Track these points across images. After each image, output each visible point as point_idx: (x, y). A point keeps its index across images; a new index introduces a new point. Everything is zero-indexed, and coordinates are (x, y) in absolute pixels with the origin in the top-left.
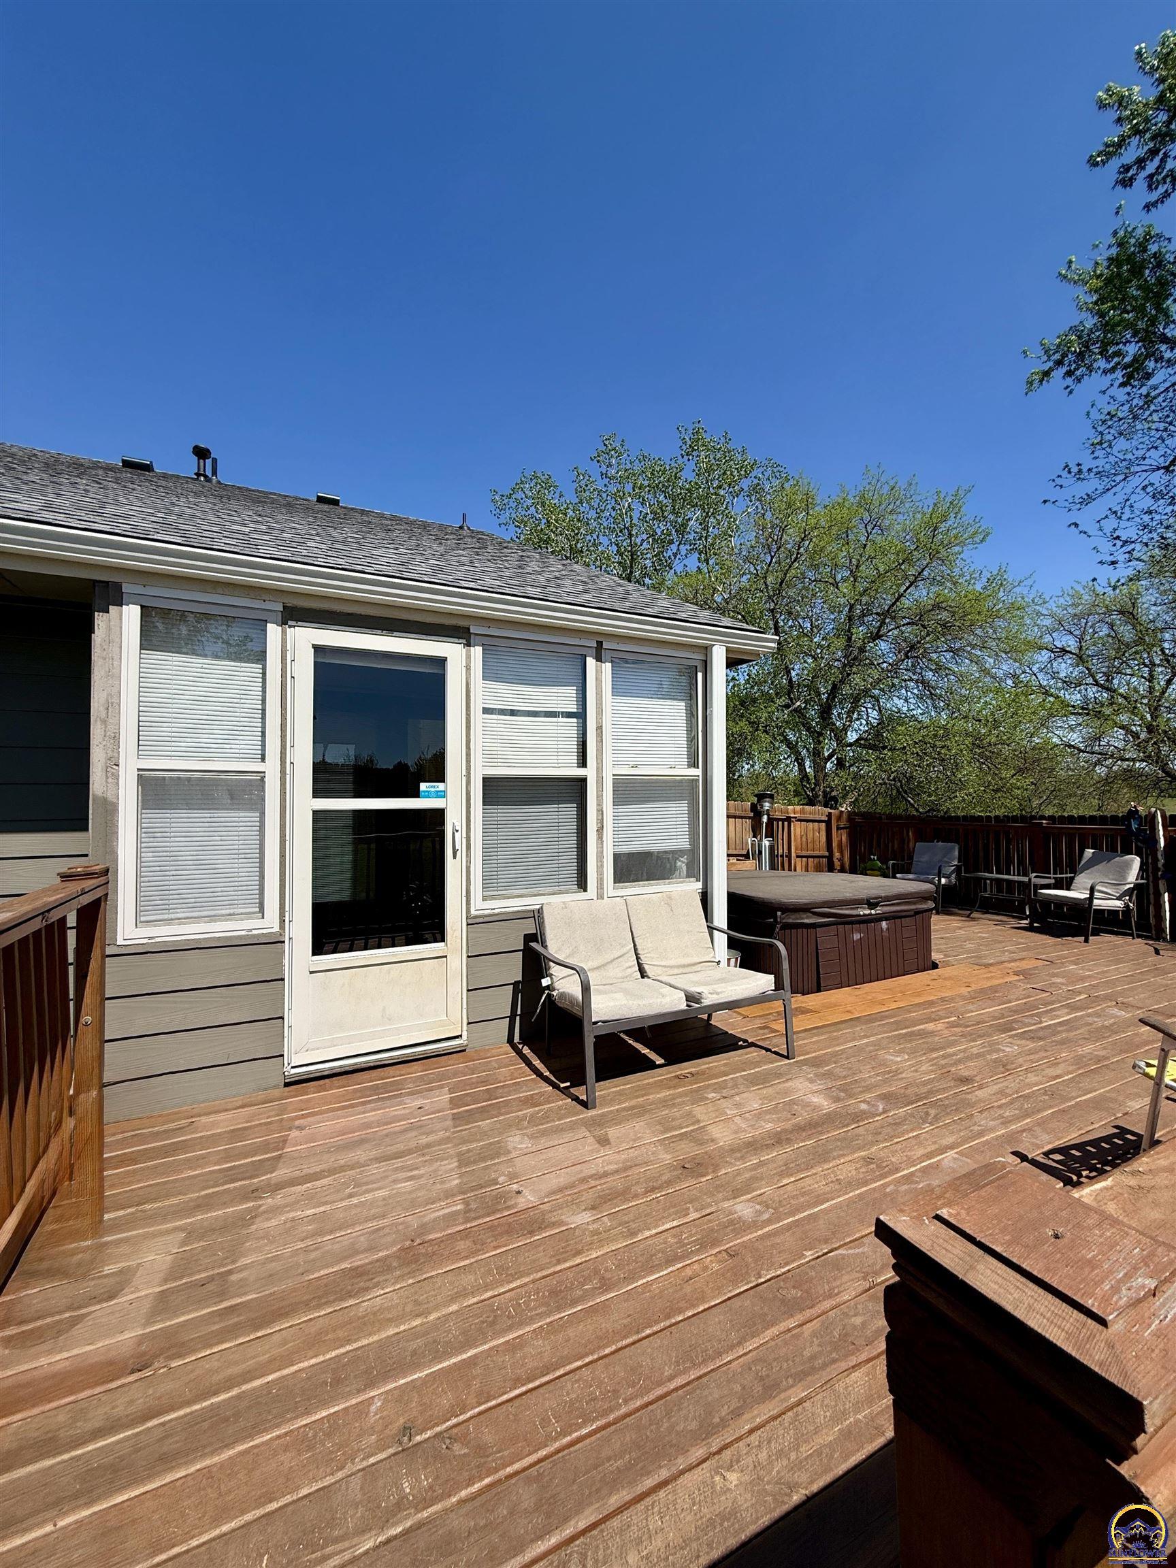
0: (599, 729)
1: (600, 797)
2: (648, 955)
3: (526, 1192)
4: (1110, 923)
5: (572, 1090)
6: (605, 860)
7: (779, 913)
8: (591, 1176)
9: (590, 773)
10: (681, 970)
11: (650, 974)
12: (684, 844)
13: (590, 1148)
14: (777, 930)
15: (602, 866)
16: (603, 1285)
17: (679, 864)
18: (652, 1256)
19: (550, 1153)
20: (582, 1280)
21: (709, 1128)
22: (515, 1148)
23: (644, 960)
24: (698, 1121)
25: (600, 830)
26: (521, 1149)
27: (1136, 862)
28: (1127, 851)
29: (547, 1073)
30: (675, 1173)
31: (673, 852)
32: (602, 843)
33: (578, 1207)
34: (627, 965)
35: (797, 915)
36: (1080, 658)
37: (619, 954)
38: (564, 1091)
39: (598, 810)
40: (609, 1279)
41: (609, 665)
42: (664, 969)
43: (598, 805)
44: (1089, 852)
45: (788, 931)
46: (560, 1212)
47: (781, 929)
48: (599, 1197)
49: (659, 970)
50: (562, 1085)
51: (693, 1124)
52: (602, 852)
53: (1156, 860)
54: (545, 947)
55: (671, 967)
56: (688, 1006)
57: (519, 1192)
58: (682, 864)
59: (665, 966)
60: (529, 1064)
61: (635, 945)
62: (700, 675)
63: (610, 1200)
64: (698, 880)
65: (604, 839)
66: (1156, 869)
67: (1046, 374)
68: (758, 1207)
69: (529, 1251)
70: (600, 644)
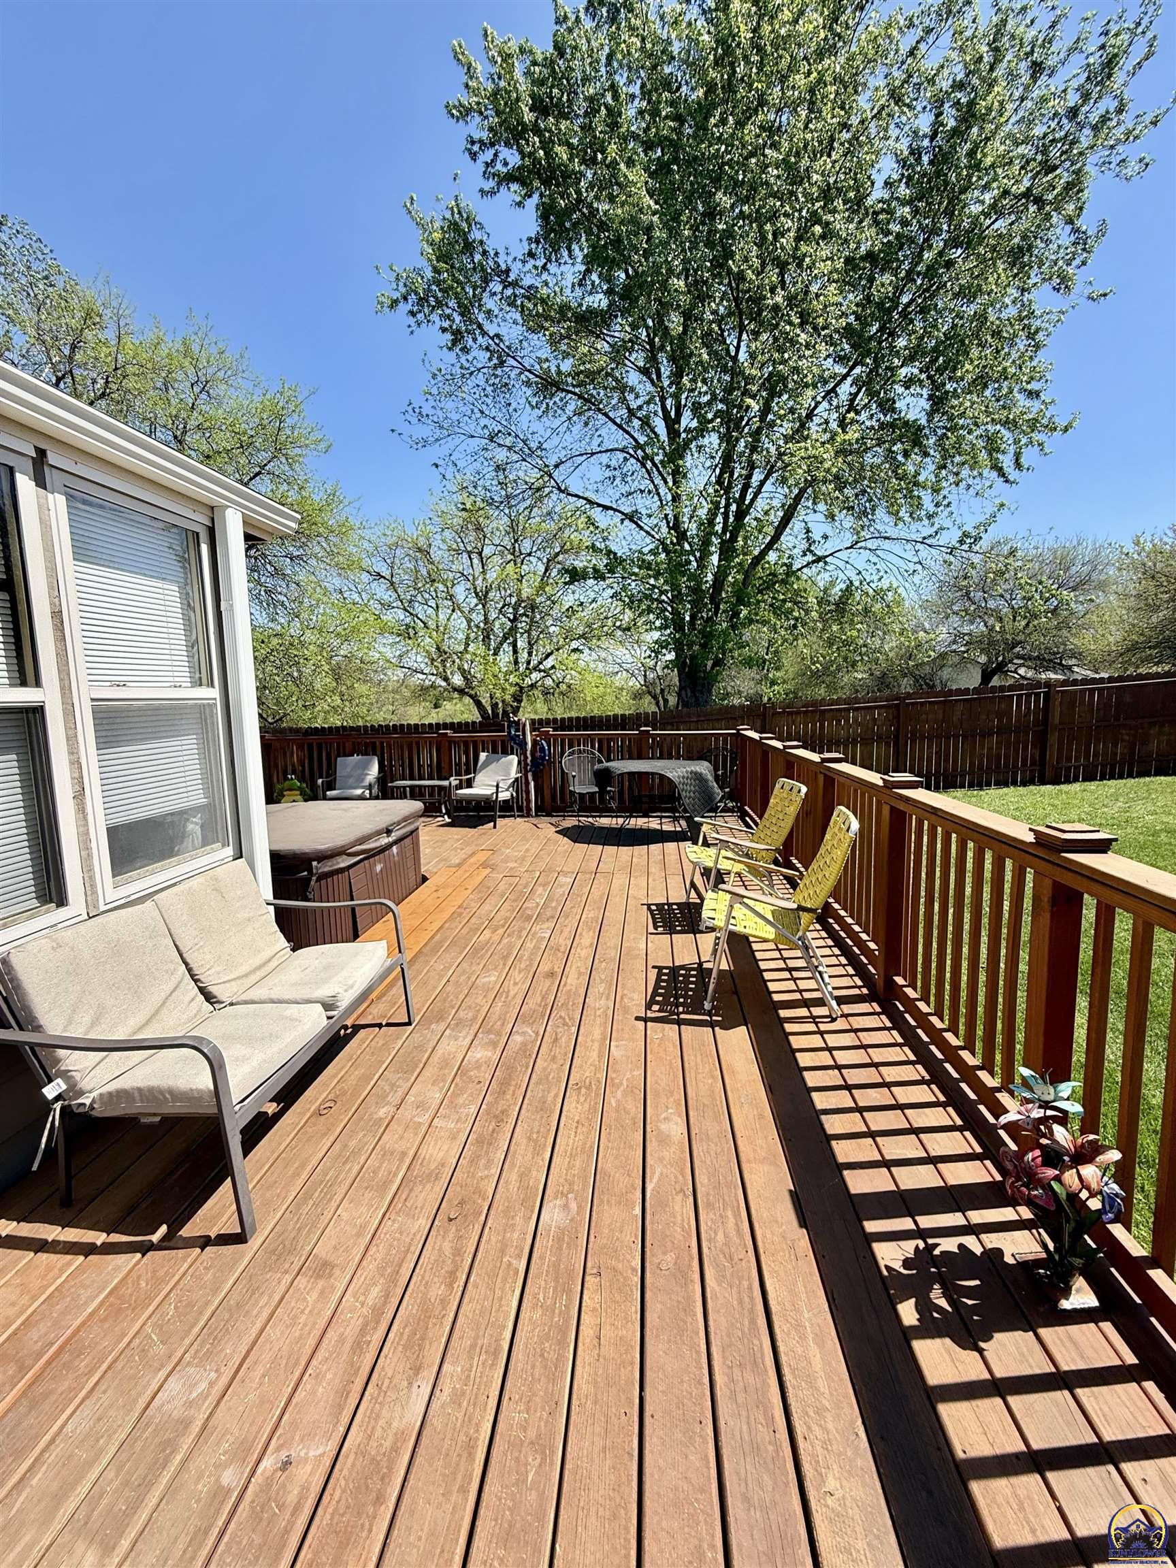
0: (57, 615)
1: (72, 739)
2: (213, 971)
3: (297, 1451)
4: (507, 809)
5: (185, 1232)
6: (94, 845)
7: (314, 863)
8: (363, 1331)
9: (47, 695)
10: (259, 974)
11: (221, 997)
12: (198, 798)
13: (315, 1295)
14: (312, 883)
15: (90, 856)
16: (543, 1453)
17: (190, 827)
18: (542, 1355)
19: (263, 1355)
20: (514, 1477)
21: (422, 1152)
22: (190, 1404)
23: (208, 979)
24: (404, 1154)
25: (80, 796)
26: (204, 1396)
27: (514, 759)
28: (505, 753)
29: (100, 1238)
30: (451, 1235)
31: (182, 813)
32: (85, 818)
33: (396, 1389)
34: (188, 999)
35: (334, 861)
36: (392, 584)
37: (171, 986)
38: (168, 1243)
39: (71, 763)
40: (539, 1436)
41: (61, 500)
42: (239, 982)
43: (71, 753)
44: (483, 756)
45: (323, 882)
46: (381, 1422)
47: (318, 880)
48: (405, 1348)
49: (234, 987)
50: (155, 1238)
51: (401, 1160)
52: (87, 833)
53: (526, 758)
54: (38, 1028)
55: (246, 975)
56: (329, 1018)
57: (287, 1464)
58: (194, 827)
59: (238, 978)
60: (41, 1246)
61: (186, 964)
62: (204, 548)
63: (423, 1339)
64: (225, 844)
65: (89, 809)
66: (526, 765)
67: (394, 303)
68: (558, 1202)
69: (409, 1529)
70: (42, 453)
